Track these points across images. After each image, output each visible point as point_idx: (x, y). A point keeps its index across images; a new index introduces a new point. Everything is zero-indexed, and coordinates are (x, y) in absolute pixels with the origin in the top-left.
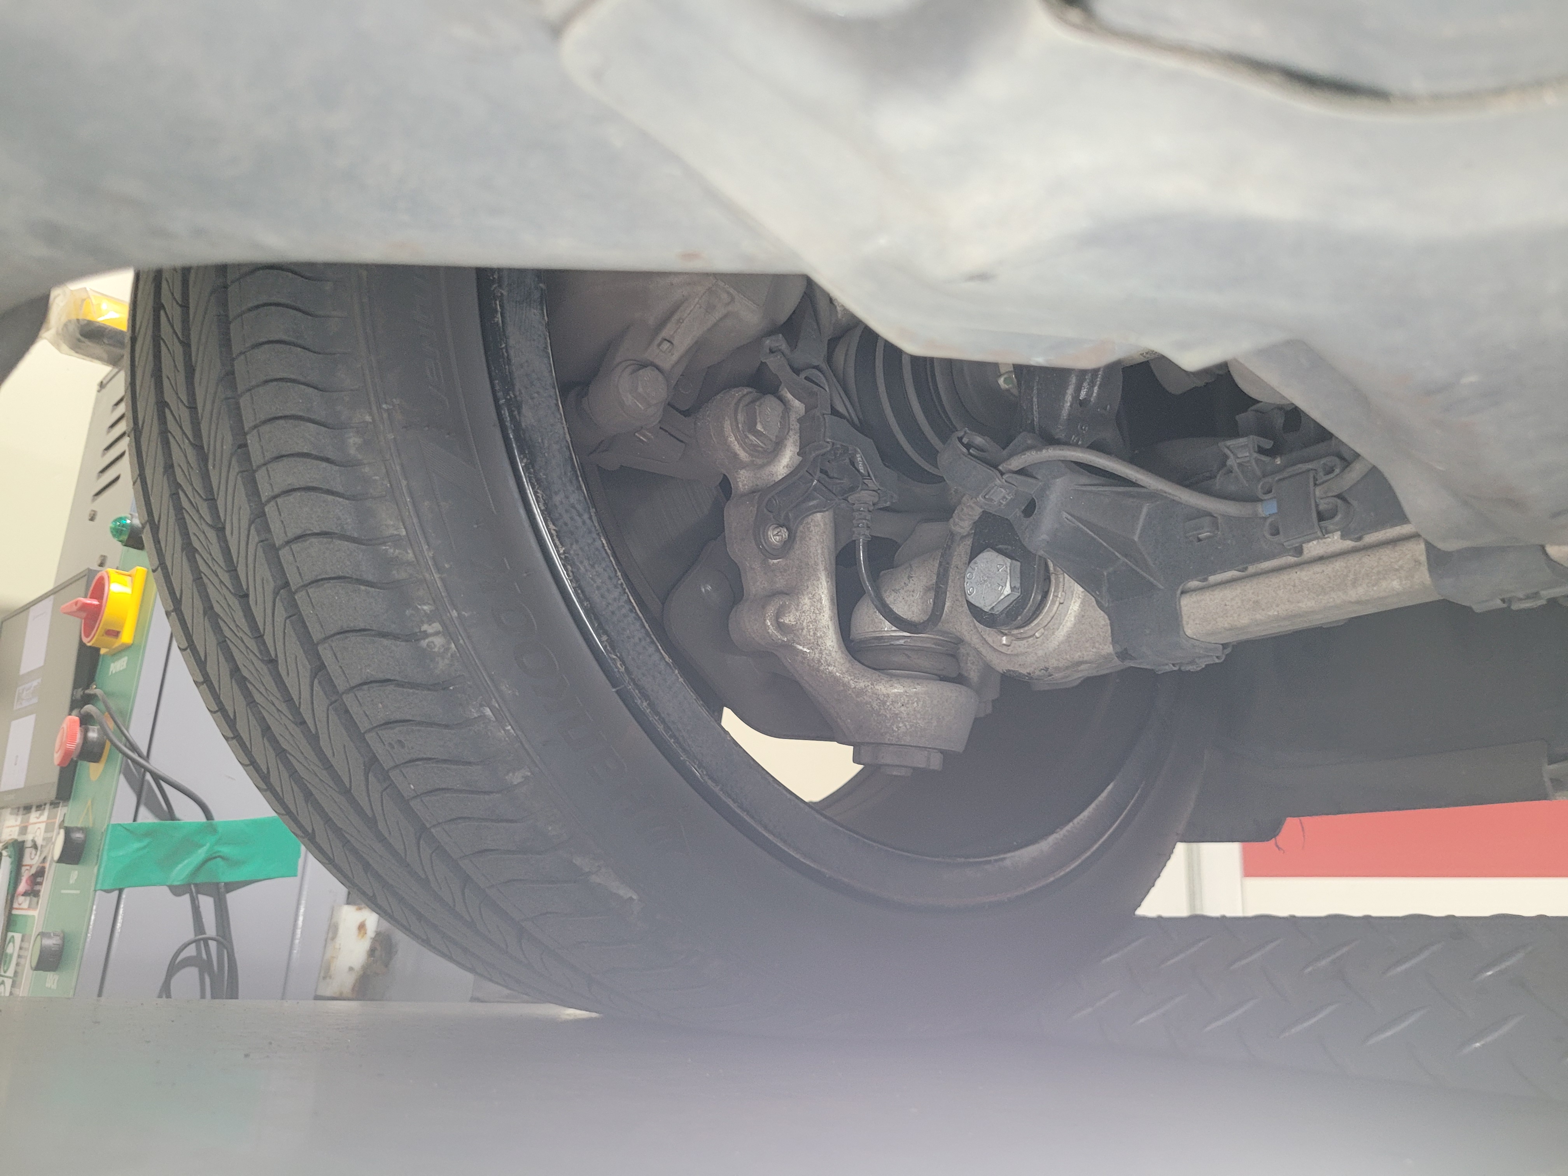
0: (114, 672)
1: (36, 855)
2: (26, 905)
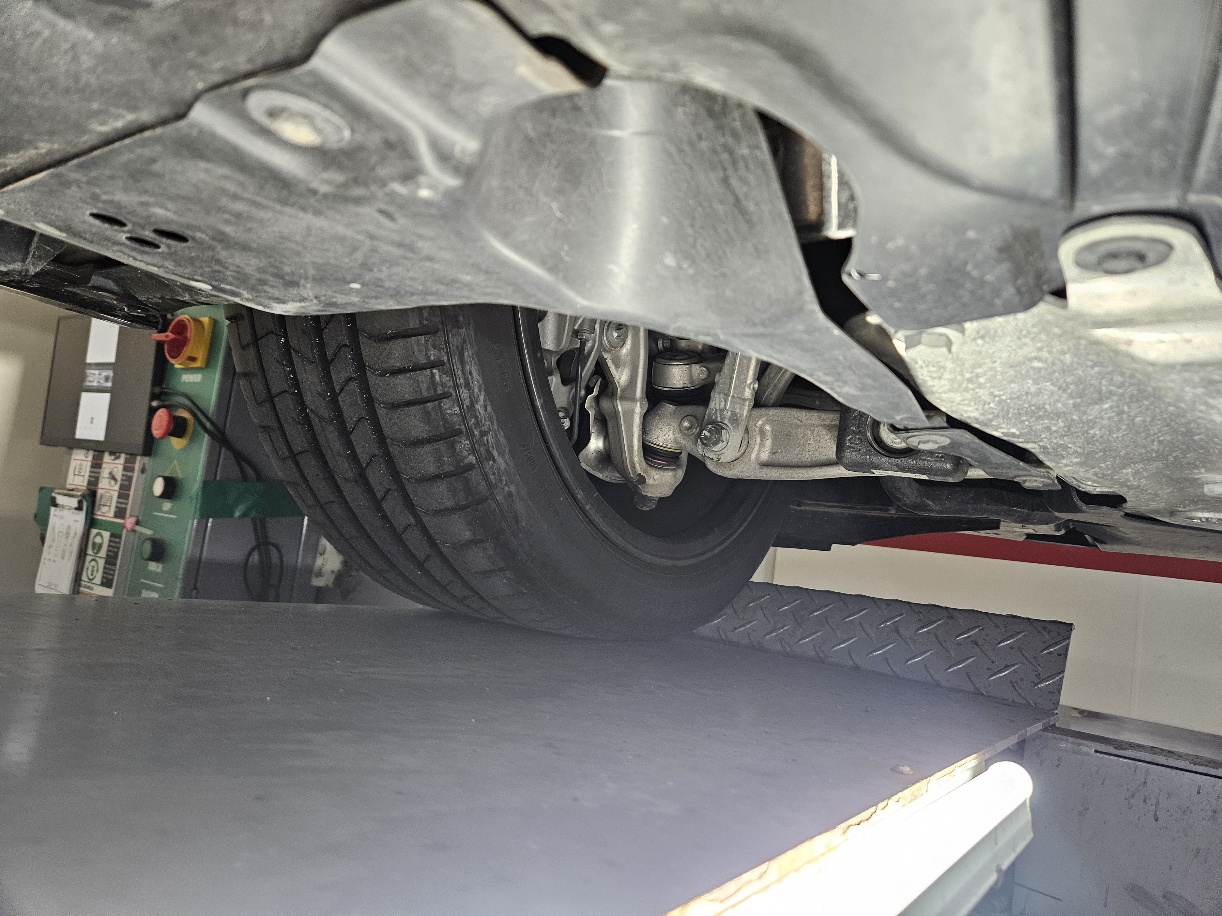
0: (187, 381)
1: (116, 484)
2: (112, 514)
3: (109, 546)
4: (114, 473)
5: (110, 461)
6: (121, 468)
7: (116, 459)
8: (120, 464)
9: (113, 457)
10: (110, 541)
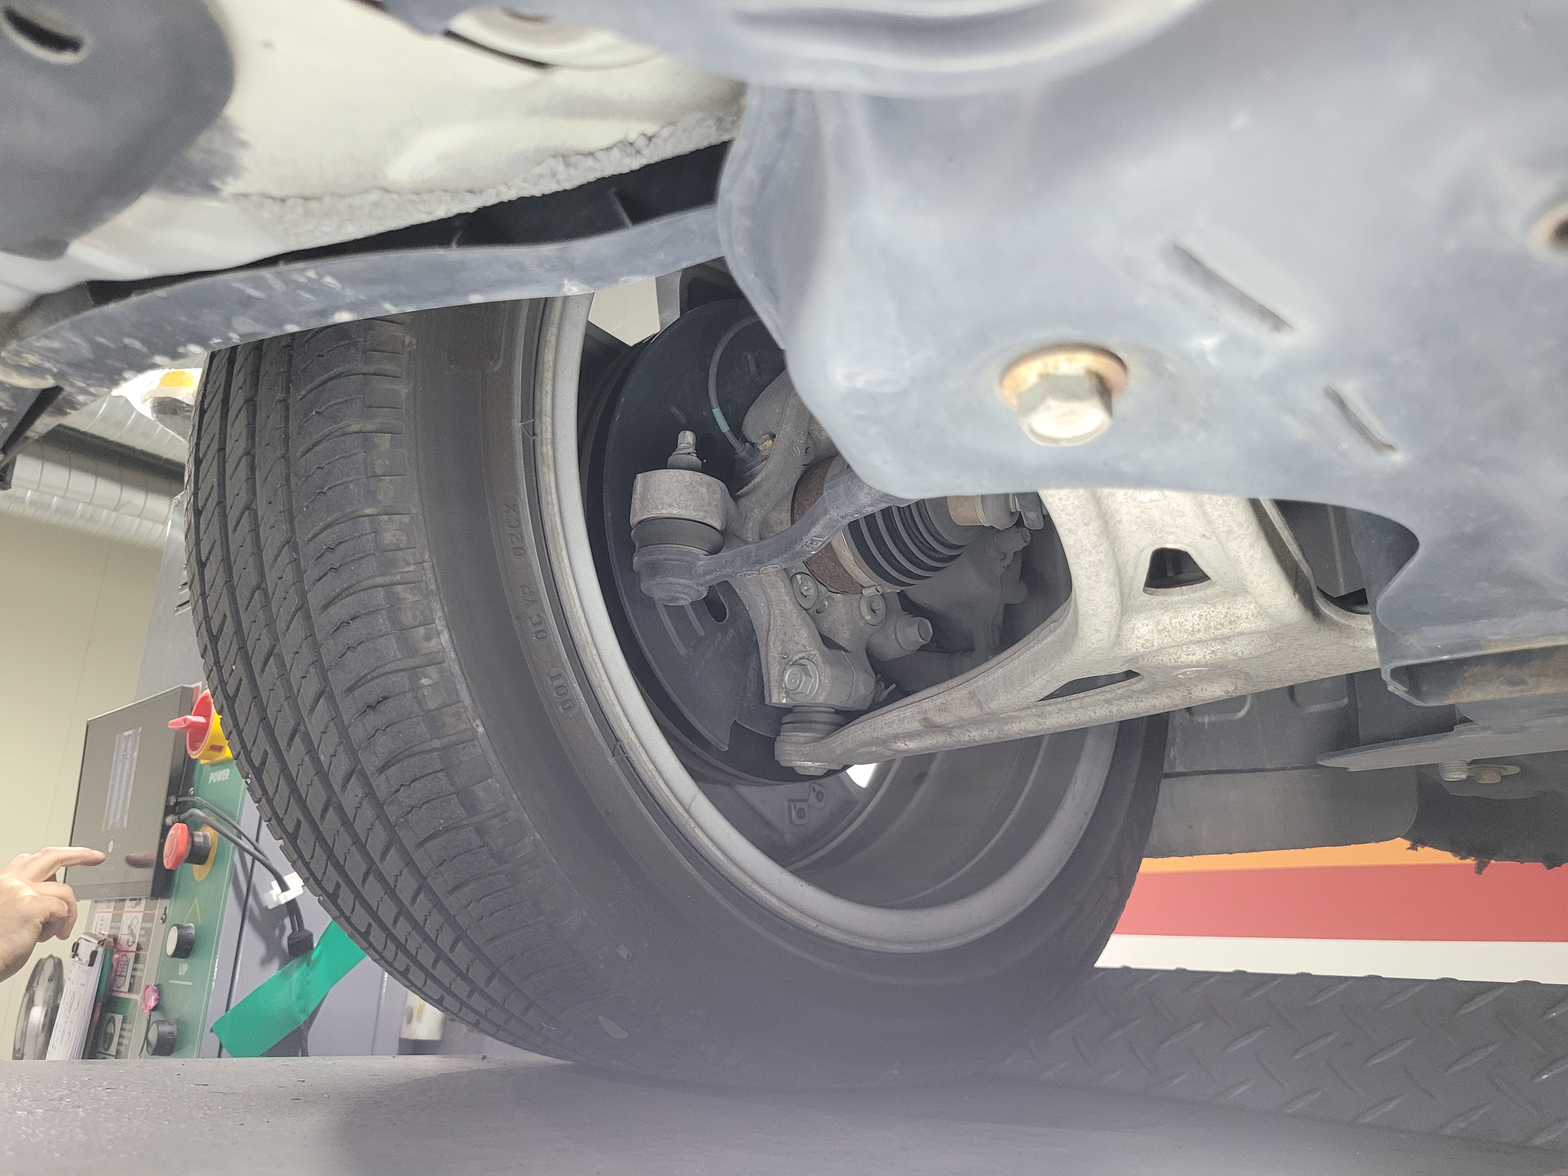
0: (214, 782)
2: (126, 988)
3: (121, 1036)
4: (133, 927)
5: (131, 909)
6: (140, 916)
7: (136, 905)
8: (140, 912)
9: (134, 902)
10: (122, 1029)
